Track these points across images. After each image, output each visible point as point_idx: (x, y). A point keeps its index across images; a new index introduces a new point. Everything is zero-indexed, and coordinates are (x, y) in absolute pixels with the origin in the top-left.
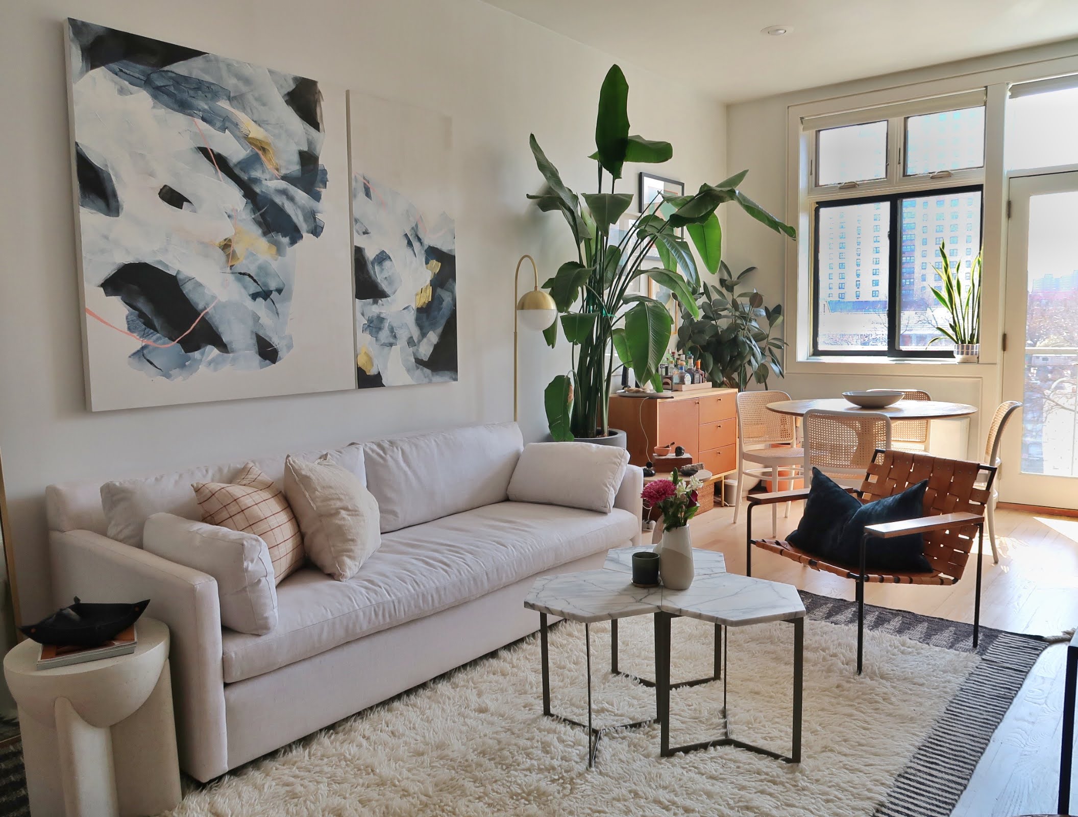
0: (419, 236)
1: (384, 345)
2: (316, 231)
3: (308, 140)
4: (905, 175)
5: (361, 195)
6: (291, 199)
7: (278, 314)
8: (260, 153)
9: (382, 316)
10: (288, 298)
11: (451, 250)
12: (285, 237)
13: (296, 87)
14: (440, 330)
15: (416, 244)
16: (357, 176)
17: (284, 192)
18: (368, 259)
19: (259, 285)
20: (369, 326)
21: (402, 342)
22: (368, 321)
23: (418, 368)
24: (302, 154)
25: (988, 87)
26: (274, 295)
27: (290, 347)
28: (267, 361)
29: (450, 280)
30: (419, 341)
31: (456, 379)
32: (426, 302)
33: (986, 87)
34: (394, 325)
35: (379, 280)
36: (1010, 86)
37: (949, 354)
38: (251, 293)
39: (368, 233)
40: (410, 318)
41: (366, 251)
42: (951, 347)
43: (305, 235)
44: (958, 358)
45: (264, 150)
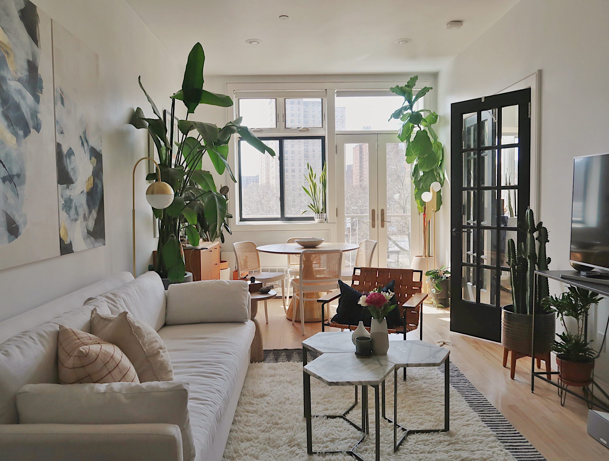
0: (87, 138)
1: (72, 220)
2: (38, 128)
3: (32, 51)
4: (285, 128)
5: (59, 103)
6: (24, 98)
7: (18, 195)
8: (6, 55)
9: (71, 198)
10: (23, 182)
11: (101, 151)
12: (21, 130)
13: (25, 7)
14: (97, 208)
15: (85, 144)
16: (57, 87)
17: (19, 92)
18: (64, 152)
19: (6, 169)
20: (65, 206)
21: (81, 218)
22: (65, 202)
23: (88, 237)
24: (29, 62)
25: (327, 90)
26: (15, 179)
27: (25, 223)
28: (13, 236)
29: (101, 172)
30: (89, 217)
31: (104, 244)
32: (91, 188)
33: (326, 90)
34: (77, 205)
35: (69, 171)
36: (336, 91)
37: (312, 219)
38: (2, 177)
39: (63, 133)
40: (83, 200)
41: (62, 146)
42: (312, 214)
43: (32, 130)
44: (317, 220)
45: (8, 53)
